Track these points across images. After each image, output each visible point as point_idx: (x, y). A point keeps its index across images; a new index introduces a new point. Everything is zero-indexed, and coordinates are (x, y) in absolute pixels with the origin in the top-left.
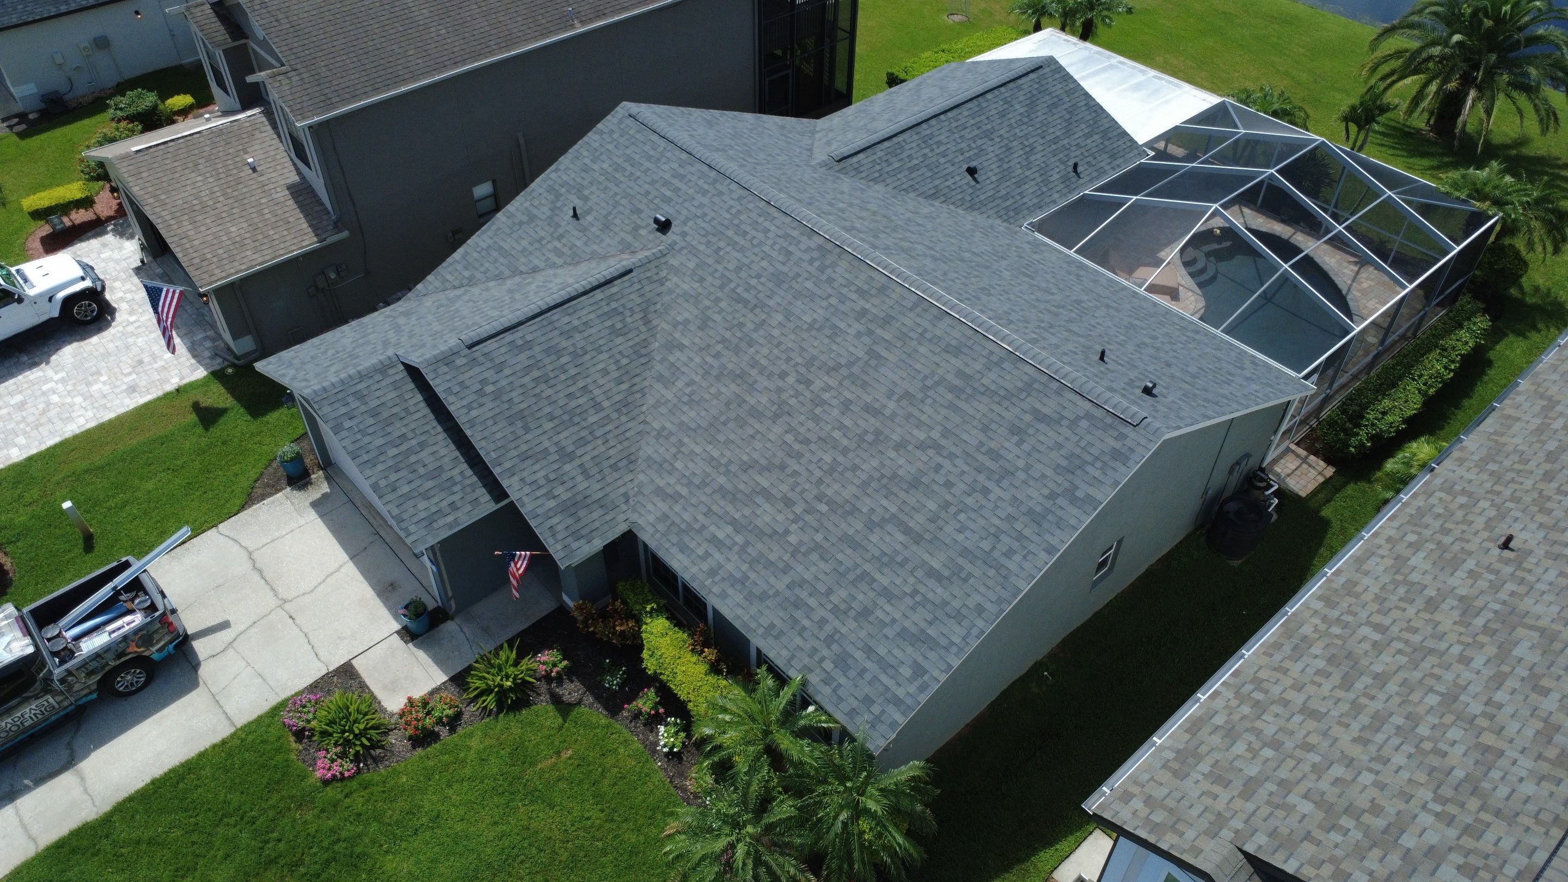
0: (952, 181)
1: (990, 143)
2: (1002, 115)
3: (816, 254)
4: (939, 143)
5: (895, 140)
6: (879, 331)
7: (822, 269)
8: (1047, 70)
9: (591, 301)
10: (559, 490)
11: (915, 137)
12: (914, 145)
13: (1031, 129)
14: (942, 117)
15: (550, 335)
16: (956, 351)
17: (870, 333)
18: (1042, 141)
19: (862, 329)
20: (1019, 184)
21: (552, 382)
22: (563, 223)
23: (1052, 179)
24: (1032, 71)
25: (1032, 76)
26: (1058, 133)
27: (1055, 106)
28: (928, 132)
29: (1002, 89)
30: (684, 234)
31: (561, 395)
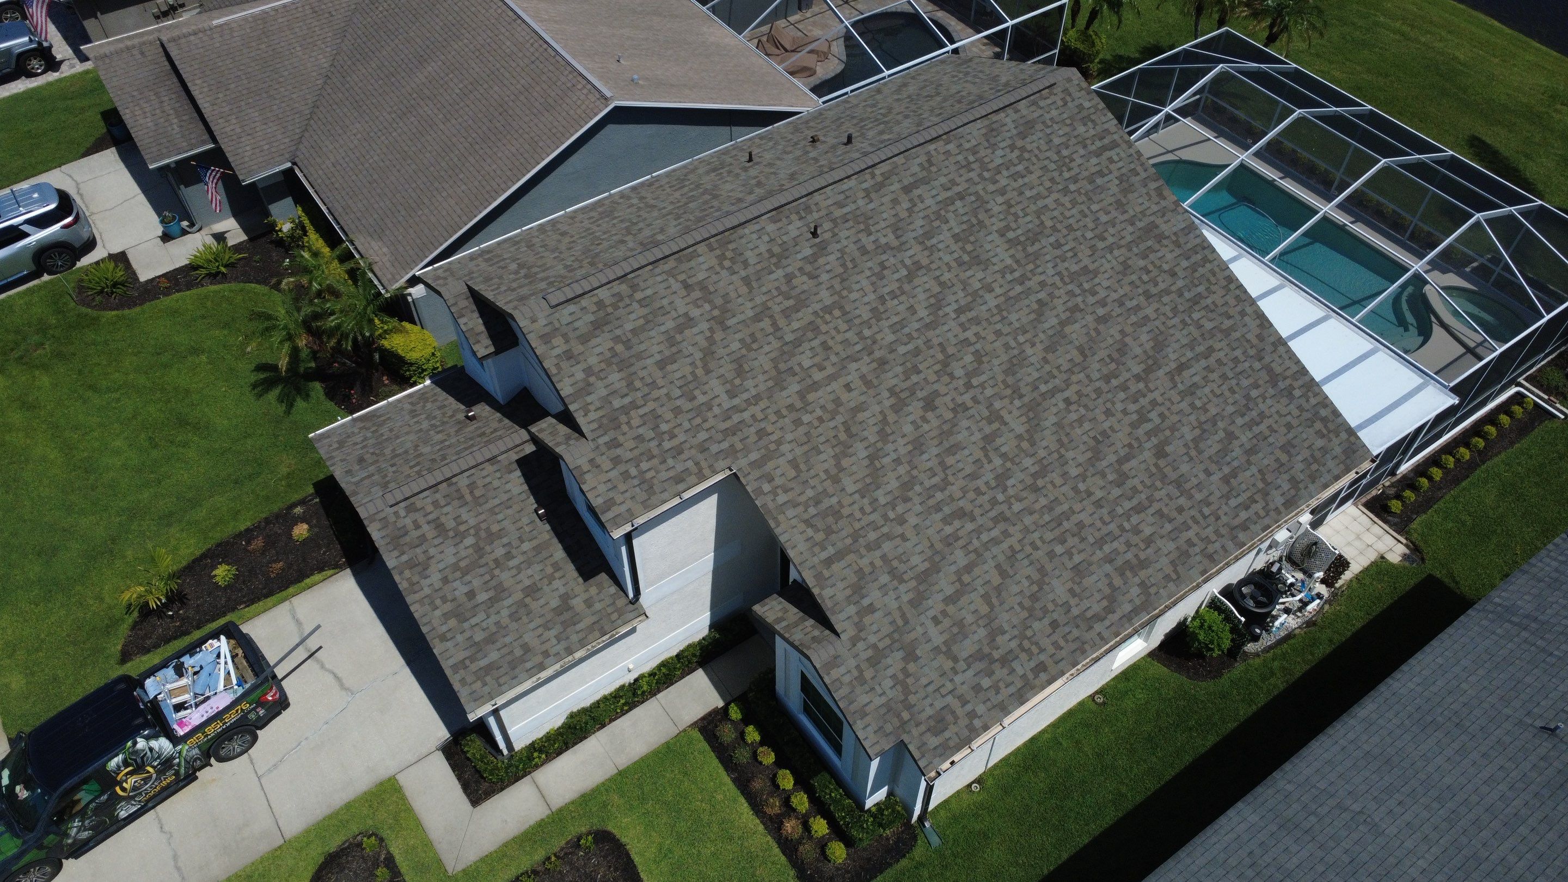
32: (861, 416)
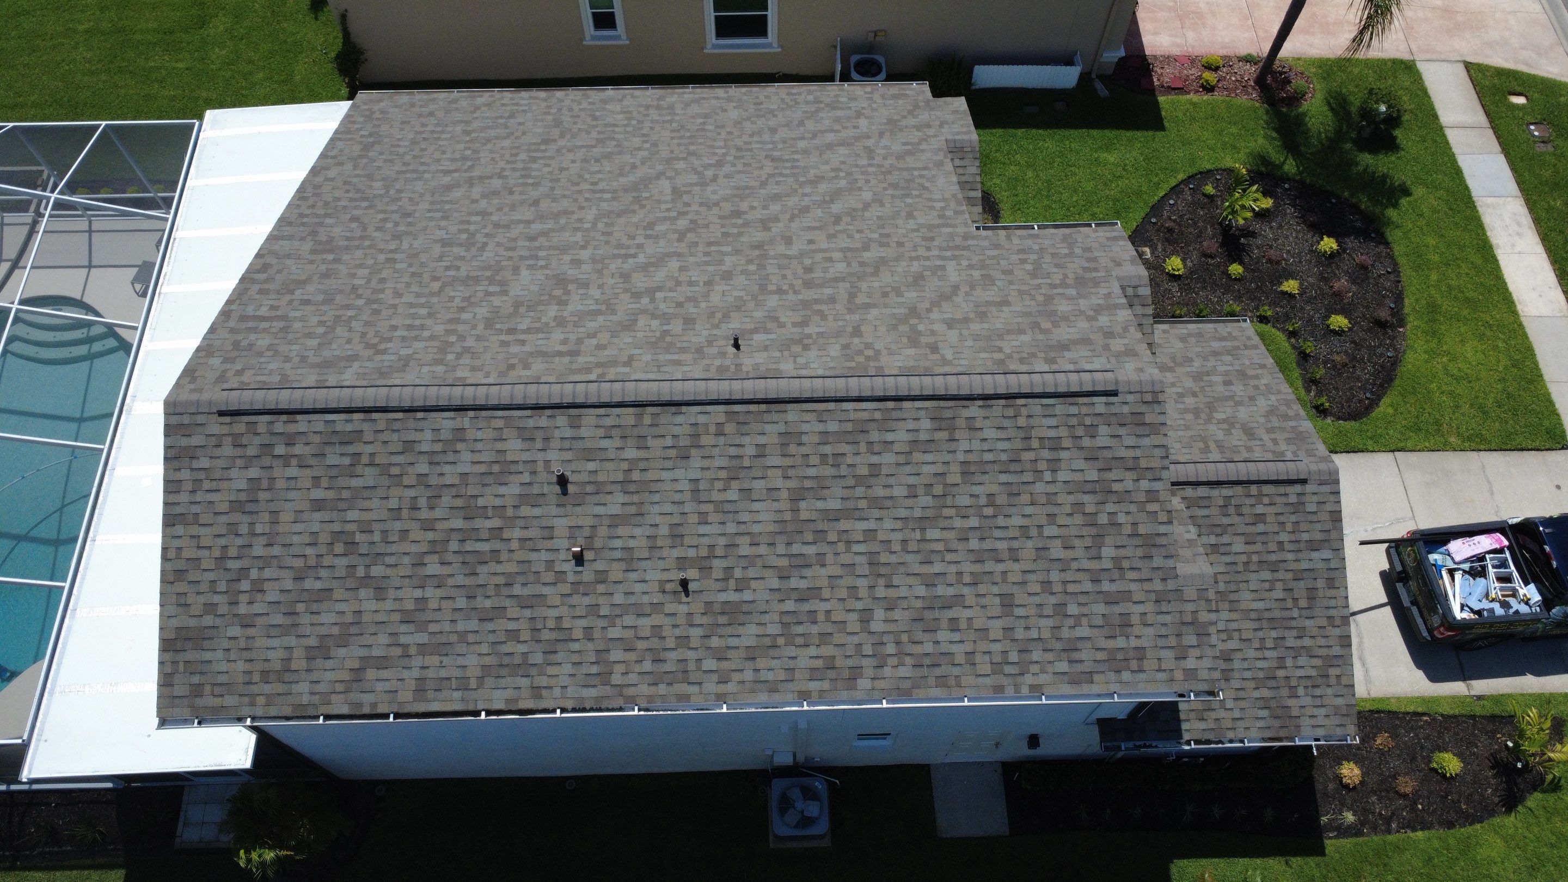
32: (817, 224)
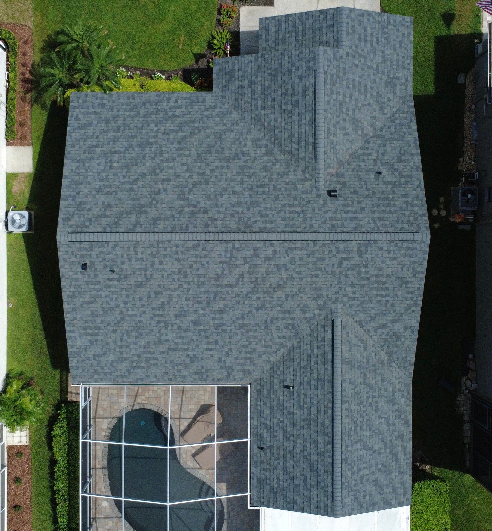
0: (292, 373)
1: (302, 417)
2: (315, 442)
3: (250, 223)
4: (316, 388)
5: (330, 364)
6: (192, 209)
7: (240, 219)
8: (329, 502)
9: (311, 135)
10: (240, 73)
11: (326, 377)
12: (322, 372)
13: (299, 451)
14: (330, 405)
15: (304, 107)
16: (156, 220)
17: (194, 206)
18: (288, 449)
19: (199, 206)
20: (272, 408)
21: (283, 96)
22: (381, 167)
23: (265, 431)
24: (333, 492)
25: (330, 489)
26: (288, 464)
27: (305, 482)
28: (326, 388)
29: (330, 460)
30: (319, 196)
31: (276, 97)
